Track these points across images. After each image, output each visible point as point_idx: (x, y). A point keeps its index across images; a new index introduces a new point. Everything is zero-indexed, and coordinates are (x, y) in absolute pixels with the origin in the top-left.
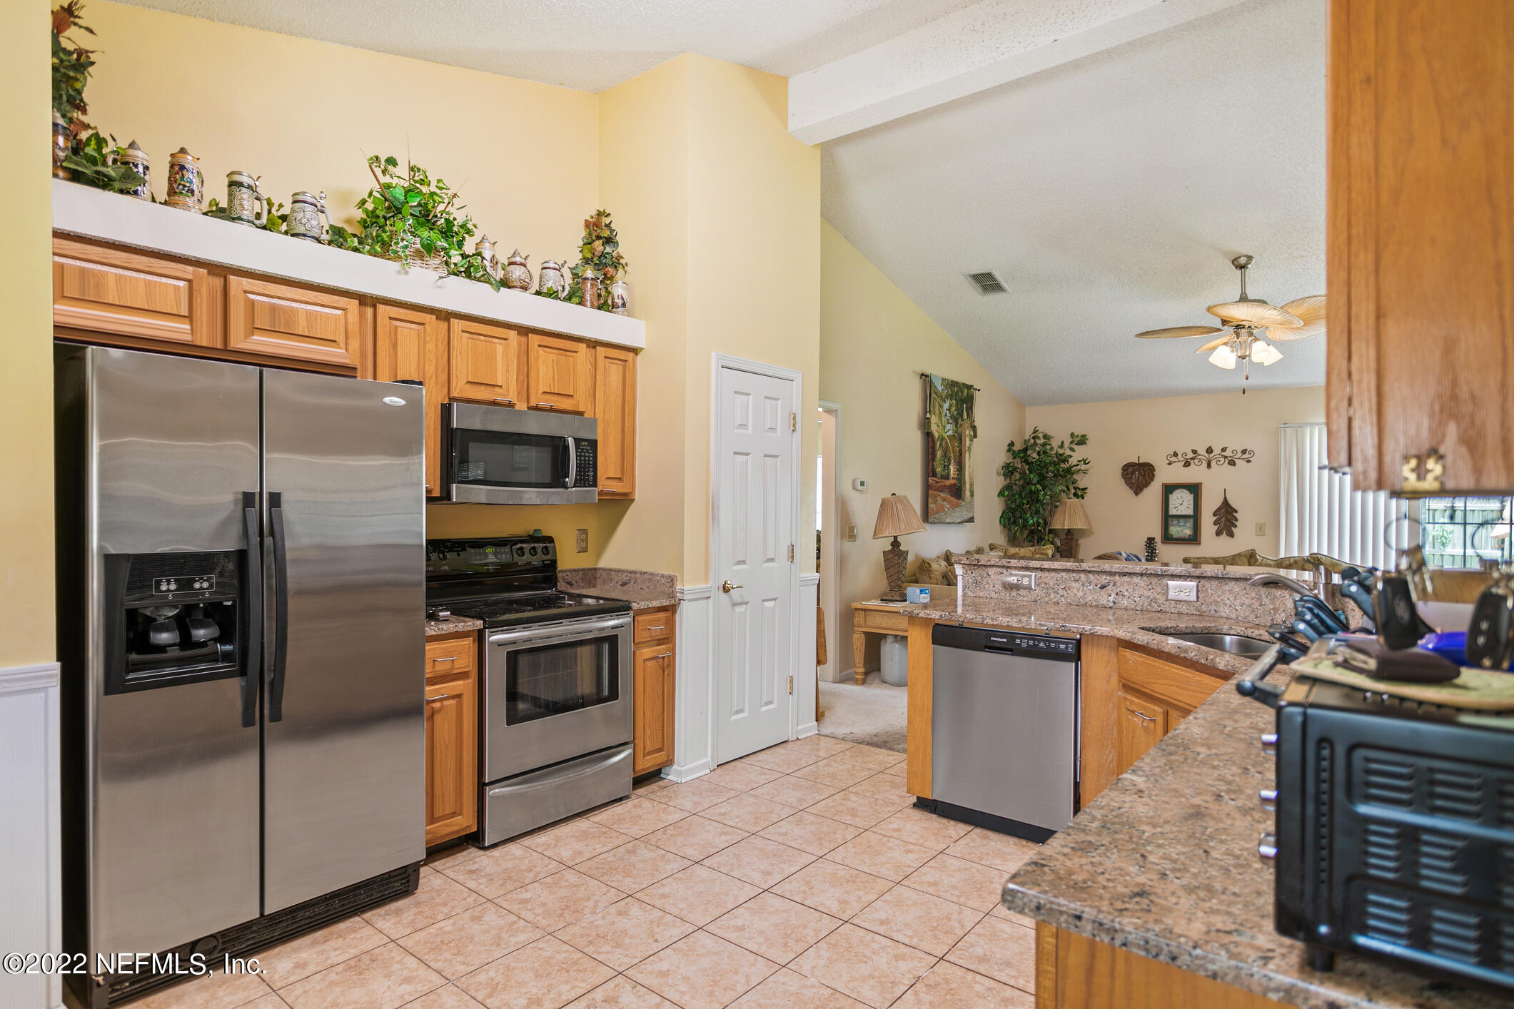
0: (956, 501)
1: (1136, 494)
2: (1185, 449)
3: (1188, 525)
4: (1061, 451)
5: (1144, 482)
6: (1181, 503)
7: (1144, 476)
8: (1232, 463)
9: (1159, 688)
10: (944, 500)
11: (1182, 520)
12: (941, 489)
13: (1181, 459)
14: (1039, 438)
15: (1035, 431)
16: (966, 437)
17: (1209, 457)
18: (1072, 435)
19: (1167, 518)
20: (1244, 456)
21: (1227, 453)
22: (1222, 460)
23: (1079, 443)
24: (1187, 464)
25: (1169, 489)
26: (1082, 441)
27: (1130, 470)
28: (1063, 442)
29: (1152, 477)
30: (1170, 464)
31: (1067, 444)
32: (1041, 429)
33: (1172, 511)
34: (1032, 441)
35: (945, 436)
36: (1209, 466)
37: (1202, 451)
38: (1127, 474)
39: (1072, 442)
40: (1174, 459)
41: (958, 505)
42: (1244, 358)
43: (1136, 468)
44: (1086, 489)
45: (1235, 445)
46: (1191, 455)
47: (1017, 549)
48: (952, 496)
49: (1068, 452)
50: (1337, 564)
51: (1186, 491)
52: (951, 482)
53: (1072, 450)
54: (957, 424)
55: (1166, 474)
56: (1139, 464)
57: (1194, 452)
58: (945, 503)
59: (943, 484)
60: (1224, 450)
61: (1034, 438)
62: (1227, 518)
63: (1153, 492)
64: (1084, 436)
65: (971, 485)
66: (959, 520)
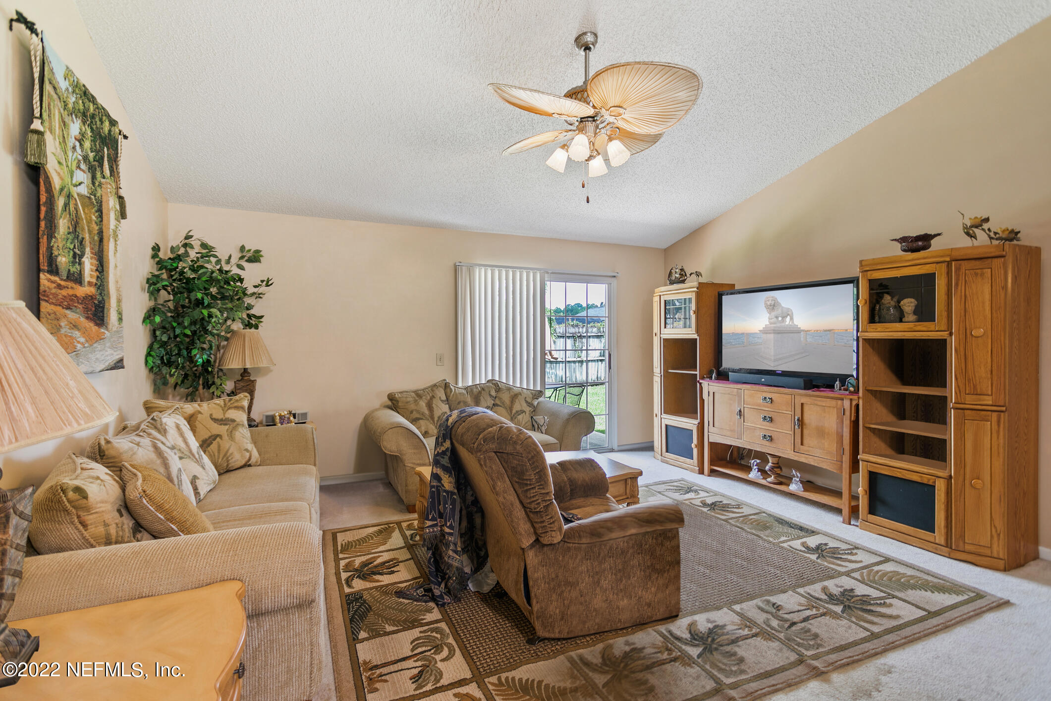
0: (95, 328)
4: (226, 268)
10: (75, 326)
12: (69, 303)
14: (192, 247)
15: (188, 237)
16: (109, 210)
18: (242, 248)
23: (250, 260)
26: (255, 258)
28: (230, 257)
31: (234, 260)
32: (196, 234)
35: (75, 191)
39: (242, 258)
41: (100, 338)
44: (261, 317)
47: (196, 405)
48: (87, 318)
49: (235, 271)
52: (84, 290)
53: (241, 267)
54: (94, 178)
58: (77, 334)
59: (71, 292)
61: (185, 245)
64: (258, 251)
65: (119, 301)
66: (102, 366)
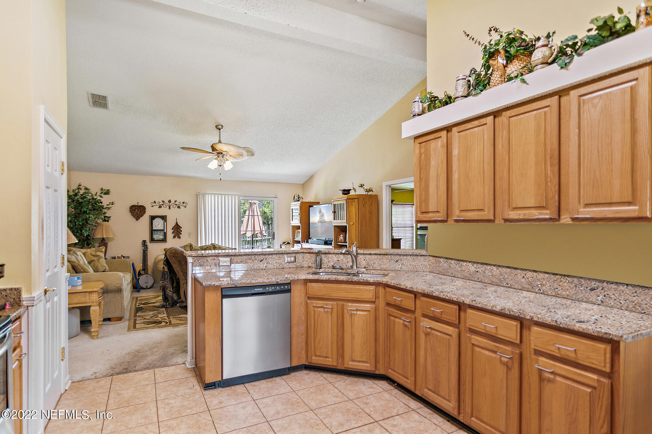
1: (137, 220)
2: (159, 200)
3: (161, 234)
4: (95, 197)
5: (140, 214)
6: (158, 224)
7: (140, 212)
8: (179, 207)
9: (334, 295)
11: (158, 232)
13: (157, 204)
14: (81, 189)
15: (80, 185)
17: (170, 204)
18: (102, 189)
19: (152, 231)
20: (184, 205)
21: (177, 203)
22: (175, 206)
23: (105, 194)
24: (160, 207)
25: (153, 218)
26: (107, 193)
27: (134, 208)
28: (97, 193)
29: (144, 212)
30: (152, 206)
31: (98, 194)
32: (83, 184)
33: (154, 228)
34: (77, 191)
36: (170, 208)
37: (167, 201)
38: (132, 210)
39: (101, 193)
40: (154, 204)
42: (221, 166)
43: (137, 207)
44: (110, 217)
45: (180, 200)
46: (162, 203)
47: (85, 250)
49: (99, 198)
50: (221, 247)
51: (160, 219)
53: (101, 197)
55: (151, 211)
56: (138, 206)
57: (163, 202)
60: (176, 201)
61: (78, 189)
62: (177, 230)
63: (145, 219)
64: (108, 190)
